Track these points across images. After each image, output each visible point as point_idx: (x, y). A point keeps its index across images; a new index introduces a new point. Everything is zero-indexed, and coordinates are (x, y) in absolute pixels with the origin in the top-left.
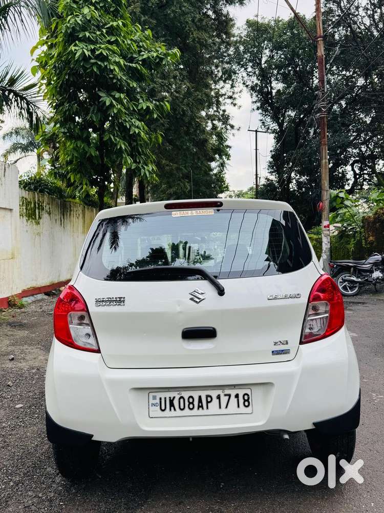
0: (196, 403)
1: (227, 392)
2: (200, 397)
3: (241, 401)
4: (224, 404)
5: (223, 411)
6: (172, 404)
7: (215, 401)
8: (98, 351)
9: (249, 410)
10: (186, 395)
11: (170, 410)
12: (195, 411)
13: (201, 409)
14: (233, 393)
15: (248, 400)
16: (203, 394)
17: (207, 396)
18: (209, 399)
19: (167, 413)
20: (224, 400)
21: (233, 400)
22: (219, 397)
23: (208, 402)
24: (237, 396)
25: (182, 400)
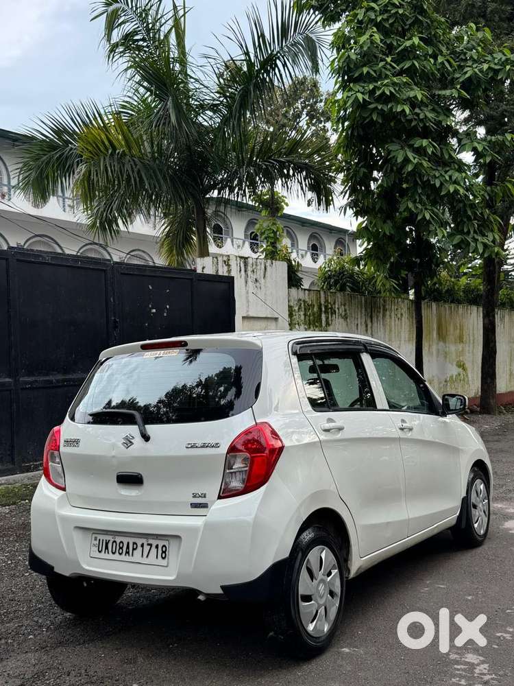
0: (125, 549)
1: (151, 541)
2: (128, 543)
3: (160, 552)
4: (145, 554)
5: (145, 560)
6: (107, 548)
7: (140, 549)
8: (64, 489)
9: (164, 562)
10: (118, 540)
11: (105, 552)
12: (123, 557)
13: (127, 555)
14: (154, 542)
15: (165, 552)
16: (131, 541)
17: (134, 543)
18: (135, 546)
19: (102, 555)
20: (147, 548)
21: (154, 550)
22: (142, 546)
23: (134, 549)
24: (157, 547)
25: (115, 544)
